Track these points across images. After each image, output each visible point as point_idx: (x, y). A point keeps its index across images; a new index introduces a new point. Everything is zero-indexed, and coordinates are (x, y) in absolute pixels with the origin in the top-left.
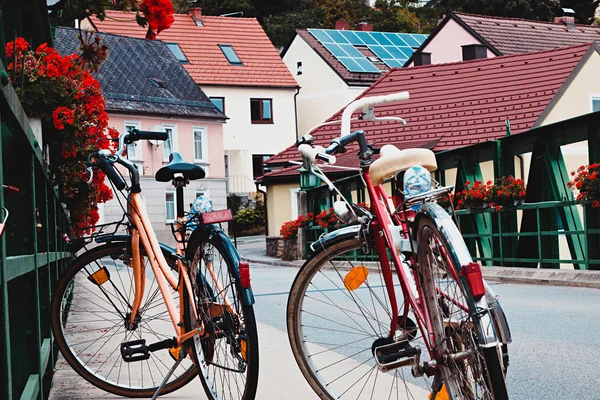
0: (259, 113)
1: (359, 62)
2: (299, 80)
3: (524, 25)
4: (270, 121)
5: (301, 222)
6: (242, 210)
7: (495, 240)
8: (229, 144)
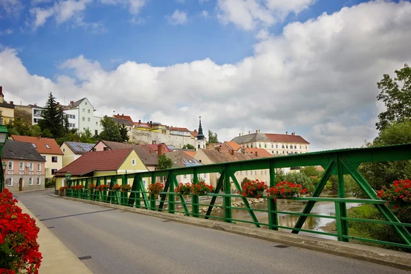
0: (54, 160)
1: (78, 149)
2: (64, 153)
3: (117, 143)
4: (56, 161)
5: (65, 187)
6: (48, 182)
7: (122, 199)
8: (46, 167)
